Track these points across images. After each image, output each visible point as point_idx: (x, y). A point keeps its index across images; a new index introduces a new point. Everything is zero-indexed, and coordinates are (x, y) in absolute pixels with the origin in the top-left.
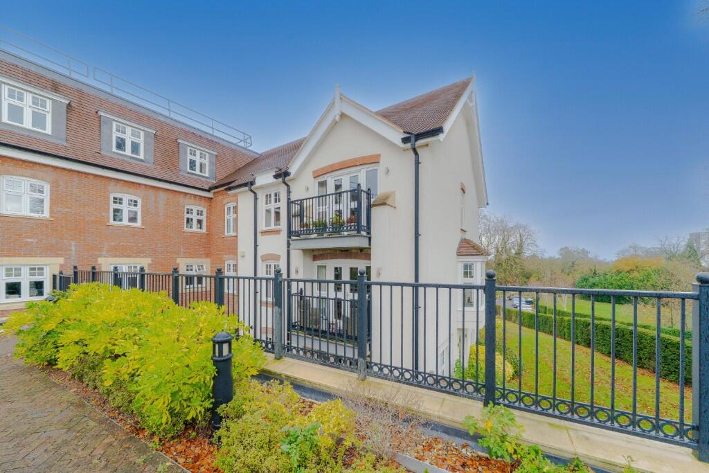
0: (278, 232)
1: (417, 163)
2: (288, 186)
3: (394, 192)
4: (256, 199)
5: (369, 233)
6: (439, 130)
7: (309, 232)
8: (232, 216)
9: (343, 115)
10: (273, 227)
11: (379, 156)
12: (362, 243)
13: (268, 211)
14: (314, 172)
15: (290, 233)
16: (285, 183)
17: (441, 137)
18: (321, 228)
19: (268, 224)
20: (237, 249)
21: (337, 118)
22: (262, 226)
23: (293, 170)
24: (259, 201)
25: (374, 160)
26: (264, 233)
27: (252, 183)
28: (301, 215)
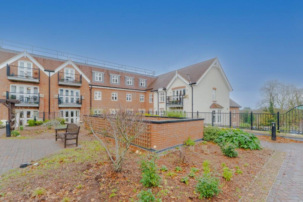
0: (164, 103)
1: (192, 89)
2: (166, 92)
3: (188, 95)
4: (158, 94)
5: (183, 103)
6: (195, 83)
7: (170, 103)
8: (151, 97)
9: (178, 77)
10: (162, 101)
11: (185, 86)
12: (181, 106)
13: (161, 97)
14: (172, 89)
15: (166, 104)
16: (165, 91)
17: (196, 84)
18: (173, 102)
19: (161, 100)
20: (153, 107)
21: (177, 78)
22: (160, 101)
23: (167, 88)
24: (159, 95)
25: (185, 87)
26: (160, 103)
27: (157, 91)
28: (169, 99)
